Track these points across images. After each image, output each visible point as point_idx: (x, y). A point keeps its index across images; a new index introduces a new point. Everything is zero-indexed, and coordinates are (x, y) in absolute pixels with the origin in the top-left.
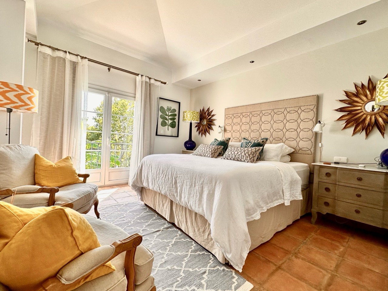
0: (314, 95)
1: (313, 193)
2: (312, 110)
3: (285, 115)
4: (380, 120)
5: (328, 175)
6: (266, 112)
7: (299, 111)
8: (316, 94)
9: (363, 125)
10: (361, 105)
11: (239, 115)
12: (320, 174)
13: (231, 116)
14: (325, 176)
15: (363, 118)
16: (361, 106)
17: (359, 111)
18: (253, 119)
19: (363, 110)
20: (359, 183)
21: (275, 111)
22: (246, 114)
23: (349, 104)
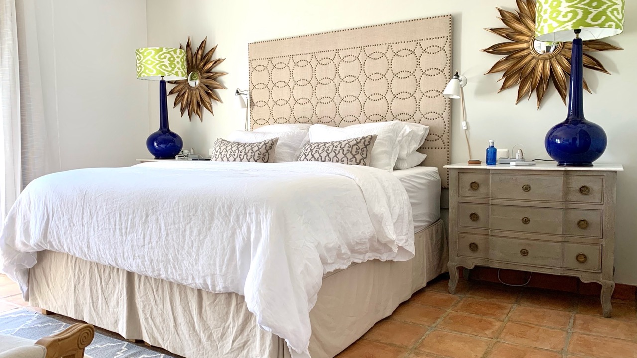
0: (446, 14)
1: (450, 229)
2: (442, 49)
3: (390, 61)
4: (559, 69)
5: (474, 186)
6: (348, 52)
7: (418, 52)
8: (449, 14)
9: (533, 80)
10: (527, 38)
11: (286, 60)
12: (460, 186)
13: (265, 63)
14: (469, 190)
15: (532, 66)
16: (527, 42)
17: (525, 51)
18: (320, 72)
19: (531, 50)
20: (526, 196)
21: (369, 50)
22: (303, 57)
23: (507, 37)
